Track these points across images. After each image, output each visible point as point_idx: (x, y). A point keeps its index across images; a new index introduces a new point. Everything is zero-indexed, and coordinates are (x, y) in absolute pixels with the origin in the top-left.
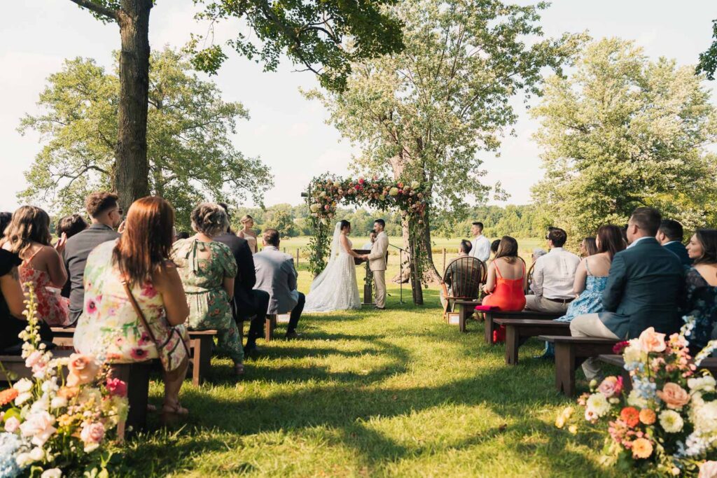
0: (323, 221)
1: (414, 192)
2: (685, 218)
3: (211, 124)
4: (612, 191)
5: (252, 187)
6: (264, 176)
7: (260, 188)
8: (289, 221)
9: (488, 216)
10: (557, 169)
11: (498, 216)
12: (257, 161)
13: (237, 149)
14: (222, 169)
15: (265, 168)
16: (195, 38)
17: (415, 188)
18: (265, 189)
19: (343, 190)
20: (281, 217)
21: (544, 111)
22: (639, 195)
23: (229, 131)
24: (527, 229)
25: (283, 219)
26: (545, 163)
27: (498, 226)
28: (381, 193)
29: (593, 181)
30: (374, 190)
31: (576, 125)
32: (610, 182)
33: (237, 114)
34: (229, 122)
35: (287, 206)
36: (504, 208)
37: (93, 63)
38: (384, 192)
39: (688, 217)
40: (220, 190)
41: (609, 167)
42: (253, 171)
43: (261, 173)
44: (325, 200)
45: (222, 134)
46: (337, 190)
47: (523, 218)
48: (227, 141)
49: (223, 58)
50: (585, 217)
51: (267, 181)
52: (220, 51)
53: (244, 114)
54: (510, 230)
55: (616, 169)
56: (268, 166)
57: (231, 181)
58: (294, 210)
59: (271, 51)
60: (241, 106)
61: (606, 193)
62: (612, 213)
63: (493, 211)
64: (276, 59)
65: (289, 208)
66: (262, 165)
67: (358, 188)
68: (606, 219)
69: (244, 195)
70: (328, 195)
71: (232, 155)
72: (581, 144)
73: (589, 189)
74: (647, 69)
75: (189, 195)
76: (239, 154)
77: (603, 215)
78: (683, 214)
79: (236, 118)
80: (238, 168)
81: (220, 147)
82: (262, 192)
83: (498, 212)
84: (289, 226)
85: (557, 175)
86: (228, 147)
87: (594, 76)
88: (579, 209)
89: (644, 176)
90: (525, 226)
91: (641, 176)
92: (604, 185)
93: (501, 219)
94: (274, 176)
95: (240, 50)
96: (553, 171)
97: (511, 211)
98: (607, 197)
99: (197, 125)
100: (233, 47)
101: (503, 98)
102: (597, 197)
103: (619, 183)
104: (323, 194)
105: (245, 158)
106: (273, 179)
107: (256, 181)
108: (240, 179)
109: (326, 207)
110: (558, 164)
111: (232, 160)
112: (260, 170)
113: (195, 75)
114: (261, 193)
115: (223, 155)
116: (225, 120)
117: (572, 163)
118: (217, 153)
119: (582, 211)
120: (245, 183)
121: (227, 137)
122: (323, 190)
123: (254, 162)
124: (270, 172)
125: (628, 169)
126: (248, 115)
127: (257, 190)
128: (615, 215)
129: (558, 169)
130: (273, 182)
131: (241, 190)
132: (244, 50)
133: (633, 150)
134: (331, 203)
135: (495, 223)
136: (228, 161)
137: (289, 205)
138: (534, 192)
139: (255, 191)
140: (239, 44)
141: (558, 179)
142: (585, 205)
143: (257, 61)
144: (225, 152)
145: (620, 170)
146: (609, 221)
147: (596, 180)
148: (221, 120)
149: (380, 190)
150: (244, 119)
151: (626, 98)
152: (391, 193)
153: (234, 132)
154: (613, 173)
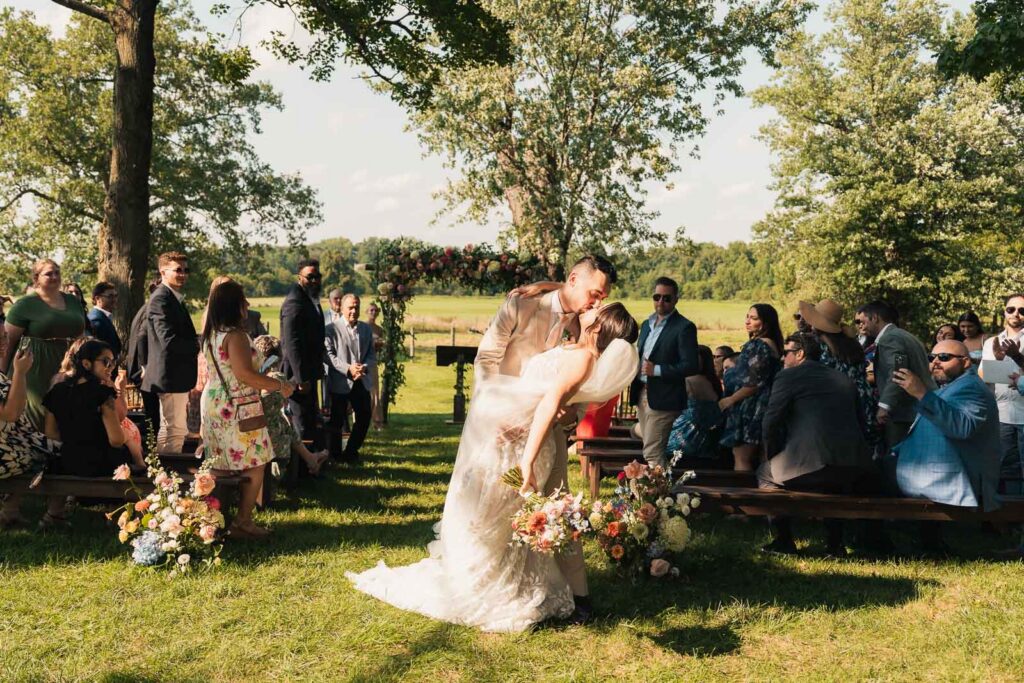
0: (395, 307)
1: (522, 268)
2: (1009, 276)
3: (219, 118)
4: (889, 230)
5: (287, 220)
6: (307, 203)
7: (301, 222)
8: (347, 268)
9: (697, 262)
10: (795, 194)
11: (713, 262)
12: (296, 180)
13: (263, 161)
14: (237, 192)
15: (309, 192)
16: (214, 37)
17: (523, 261)
18: (309, 225)
19: (424, 264)
20: (333, 262)
21: (774, 98)
22: (934, 237)
23: (250, 130)
24: (765, 285)
25: (337, 266)
26: (777, 180)
27: (714, 280)
28: (476, 268)
29: (856, 214)
30: (466, 265)
31: (829, 119)
32: (884, 215)
33: (262, 101)
34: (249, 115)
35: (343, 242)
36: (726, 248)
37: (30, 19)
38: (481, 267)
39: (1015, 276)
40: (235, 228)
41: (882, 191)
42: (289, 197)
43: (302, 199)
44: (399, 278)
45: (239, 136)
46: (415, 264)
47: (758, 264)
48: (247, 147)
49: (253, 65)
50: (844, 274)
51: (311, 211)
52: (249, 54)
53: (273, 100)
54: (735, 287)
55: (892, 194)
56: (313, 188)
57: (253, 212)
58: (355, 249)
59: (322, 53)
60: (269, 88)
61: (878, 235)
62: (888, 268)
63: (705, 253)
64: (329, 64)
65: (346, 245)
66: (304, 186)
67: (445, 262)
68: (879, 278)
69: (273, 234)
70: (402, 270)
71: (254, 169)
72: (837, 152)
73: (850, 228)
74: (952, 24)
75: (184, 234)
76: (267, 167)
77: (872, 271)
78: (1007, 270)
79: (261, 108)
80: (264, 190)
81: (234, 156)
82: (304, 229)
83: (715, 254)
84: (347, 278)
85: (795, 201)
86: (249, 156)
87: (858, 38)
88: (833, 260)
89: (939, 205)
90: (761, 280)
91: (935, 206)
92: (875, 220)
93: (720, 267)
94: (322, 205)
95: (278, 51)
96: (790, 195)
97: (737, 253)
98: (879, 241)
99: (198, 121)
100: (268, 49)
101: (684, 95)
102: (863, 241)
103: (899, 217)
104: (395, 268)
105: (276, 175)
106: (321, 209)
107: (293, 211)
108: (268, 208)
109: (399, 288)
110: (798, 183)
111: (255, 178)
112: (301, 194)
113: (195, 39)
114: (302, 231)
115: (239, 168)
116: (242, 111)
117: (823, 181)
118: (231, 165)
119: (838, 265)
120: (275, 215)
121: (247, 139)
122: (396, 263)
123: (290, 181)
124: (317, 198)
125: (912, 195)
126: (280, 102)
127: (296, 225)
128: (894, 272)
129: (798, 191)
130: (321, 213)
131: (268, 227)
132: (284, 52)
133: (922, 162)
134: (407, 281)
135: (709, 274)
136: (246, 178)
137: (348, 240)
138: (759, 231)
139: (292, 228)
140: (276, 44)
141: (797, 209)
142: (844, 253)
143: (302, 68)
144: (244, 164)
145: (901, 196)
146: (882, 282)
147: (860, 212)
148: (237, 111)
149: (474, 265)
150: (274, 108)
151: (911, 76)
152: (489, 269)
153: (258, 131)
154: (888, 201)
